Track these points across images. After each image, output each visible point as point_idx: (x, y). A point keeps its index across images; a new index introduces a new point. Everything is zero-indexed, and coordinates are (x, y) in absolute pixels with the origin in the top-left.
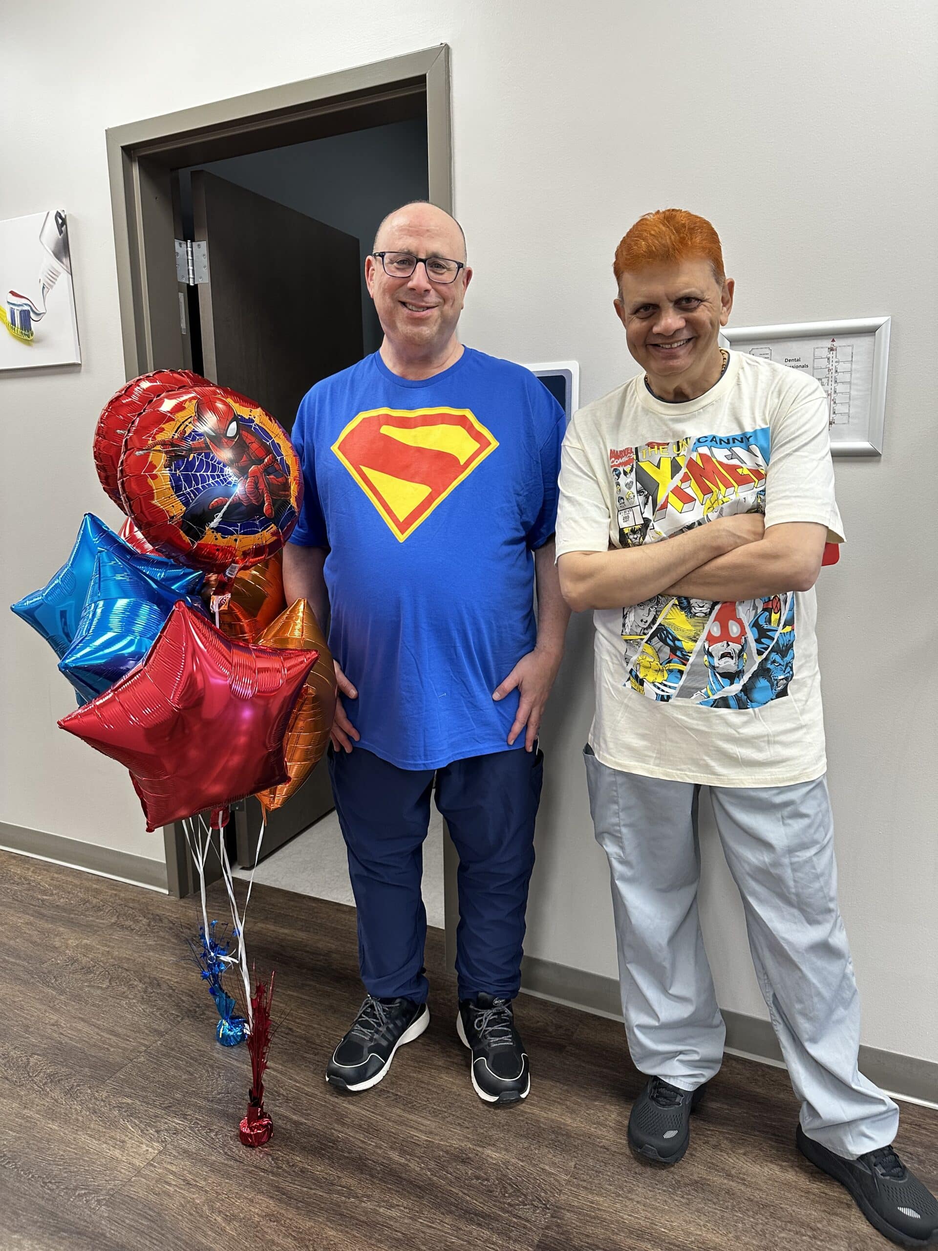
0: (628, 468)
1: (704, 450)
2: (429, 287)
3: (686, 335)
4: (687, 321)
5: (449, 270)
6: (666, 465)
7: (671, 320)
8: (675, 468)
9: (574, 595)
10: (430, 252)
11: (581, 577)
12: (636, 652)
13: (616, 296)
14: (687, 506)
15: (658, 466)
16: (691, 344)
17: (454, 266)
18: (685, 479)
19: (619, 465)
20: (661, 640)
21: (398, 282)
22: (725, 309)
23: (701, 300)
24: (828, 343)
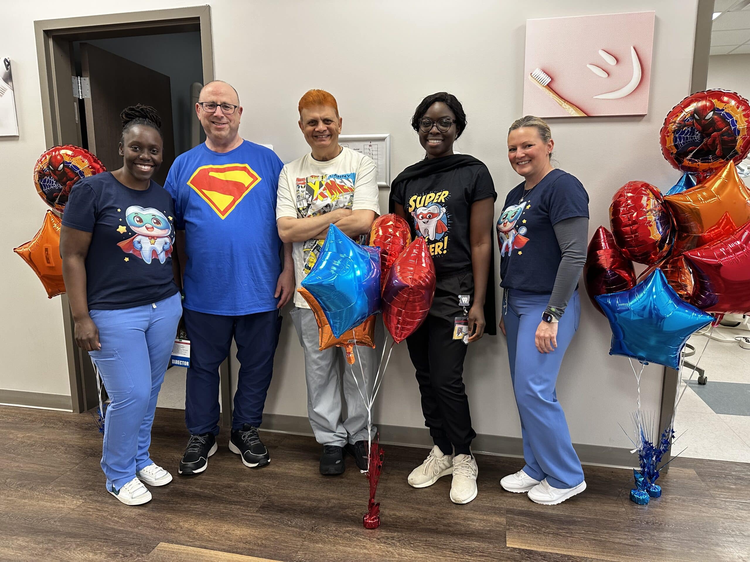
0: (303, 186)
1: (332, 179)
2: (223, 115)
3: (328, 132)
4: (328, 128)
5: (231, 108)
6: (318, 184)
7: (321, 126)
8: (321, 185)
9: (284, 235)
10: (222, 102)
11: (287, 228)
12: (308, 256)
13: (299, 119)
14: (325, 199)
15: (314, 184)
16: (329, 137)
17: (233, 107)
18: (324, 189)
19: (299, 184)
20: (317, 250)
21: (210, 114)
22: (339, 128)
23: (332, 121)
24: (369, 143)
